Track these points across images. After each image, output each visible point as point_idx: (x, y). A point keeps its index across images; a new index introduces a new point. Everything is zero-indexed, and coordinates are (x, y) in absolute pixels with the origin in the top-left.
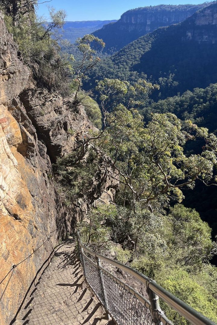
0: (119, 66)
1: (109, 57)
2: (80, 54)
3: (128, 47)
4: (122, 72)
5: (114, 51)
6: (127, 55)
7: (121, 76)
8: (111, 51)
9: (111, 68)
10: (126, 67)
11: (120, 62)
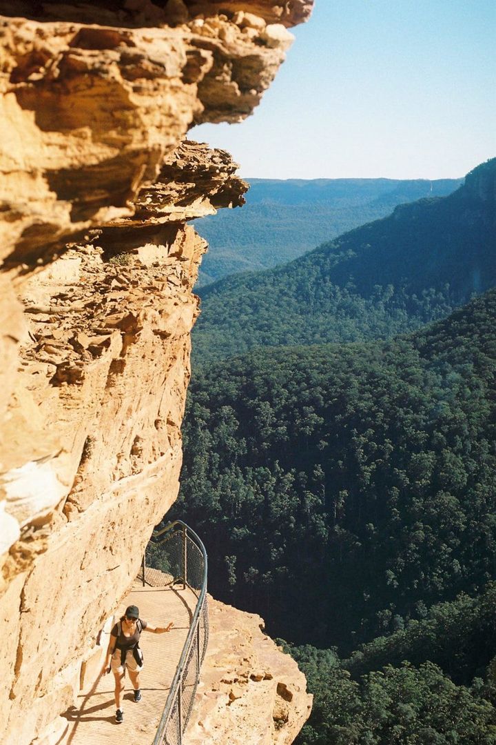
0: (444, 377)
1: (408, 337)
2: (292, 310)
3: (486, 301)
4: (456, 402)
5: (434, 303)
6: (483, 332)
7: (451, 416)
8: (425, 304)
9: (411, 382)
10: (475, 379)
11: (451, 360)
